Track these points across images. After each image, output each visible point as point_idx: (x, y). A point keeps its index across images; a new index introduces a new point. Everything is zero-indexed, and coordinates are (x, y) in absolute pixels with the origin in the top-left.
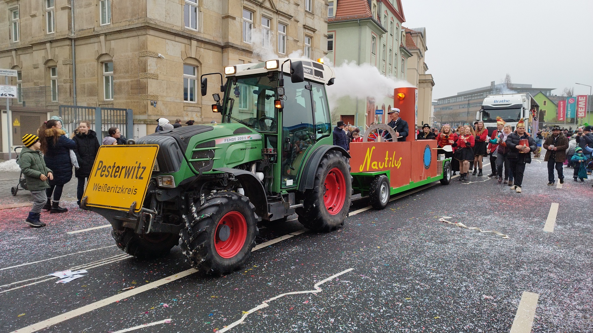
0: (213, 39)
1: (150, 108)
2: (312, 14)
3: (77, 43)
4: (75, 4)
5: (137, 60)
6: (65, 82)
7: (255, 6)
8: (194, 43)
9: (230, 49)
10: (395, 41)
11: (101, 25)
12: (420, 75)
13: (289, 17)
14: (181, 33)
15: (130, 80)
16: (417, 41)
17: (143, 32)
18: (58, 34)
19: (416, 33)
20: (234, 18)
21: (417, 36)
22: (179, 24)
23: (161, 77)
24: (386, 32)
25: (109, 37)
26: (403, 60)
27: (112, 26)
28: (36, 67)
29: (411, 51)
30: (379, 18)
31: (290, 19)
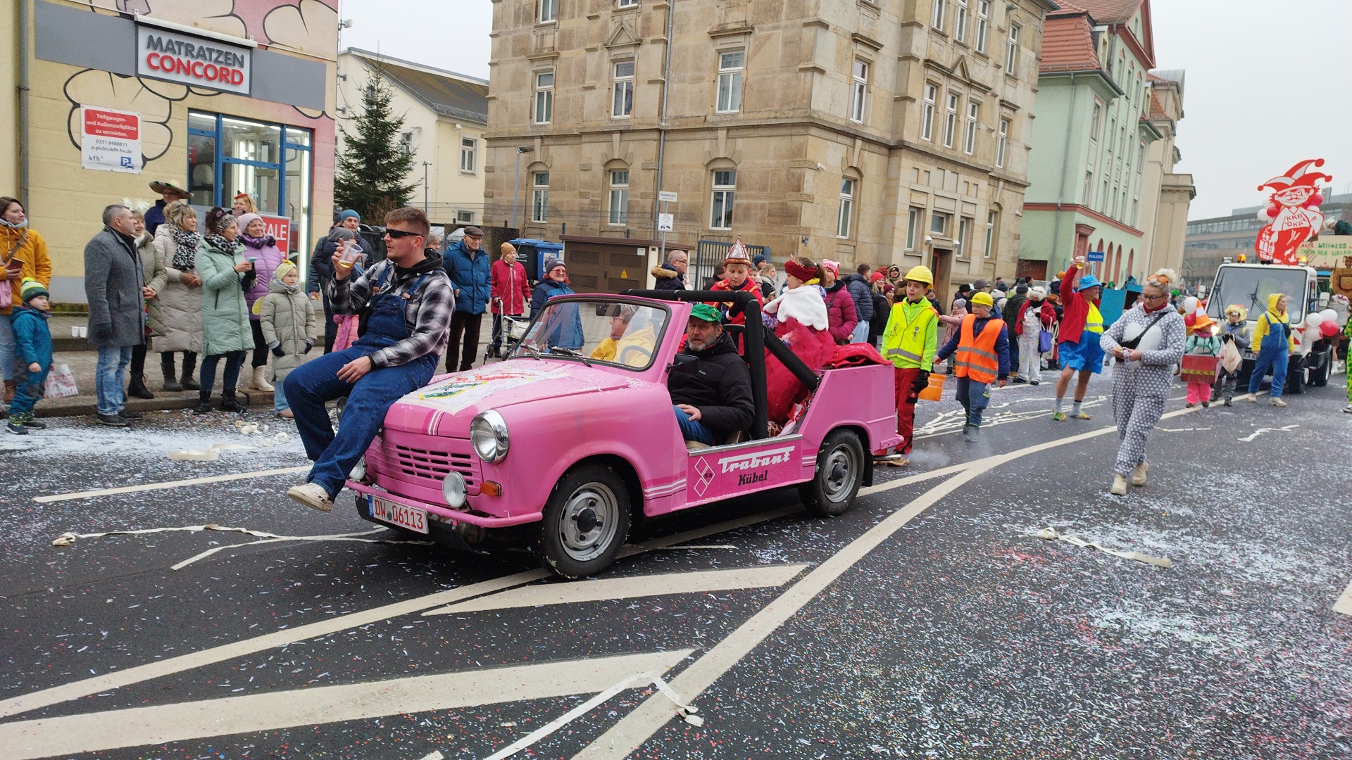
0: (879, 135)
1: (801, 245)
2: (1014, 79)
3: (669, 137)
4: (672, 75)
5: (784, 173)
6: (644, 196)
7: (940, 76)
8: (859, 142)
9: (904, 151)
10: (1132, 111)
11: (718, 112)
12: (1165, 175)
13: (985, 89)
14: (847, 130)
15: (767, 202)
16: (1166, 100)
17: (801, 131)
18: (636, 121)
19: (1164, 84)
20: (913, 100)
21: (1168, 90)
22: (844, 115)
23: (817, 199)
24: (1120, 93)
25: (732, 133)
26: (1142, 147)
27: (741, 116)
28: (586, 169)
29: (1155, 125)
30: (1109, 66)
31: (985, 92)
